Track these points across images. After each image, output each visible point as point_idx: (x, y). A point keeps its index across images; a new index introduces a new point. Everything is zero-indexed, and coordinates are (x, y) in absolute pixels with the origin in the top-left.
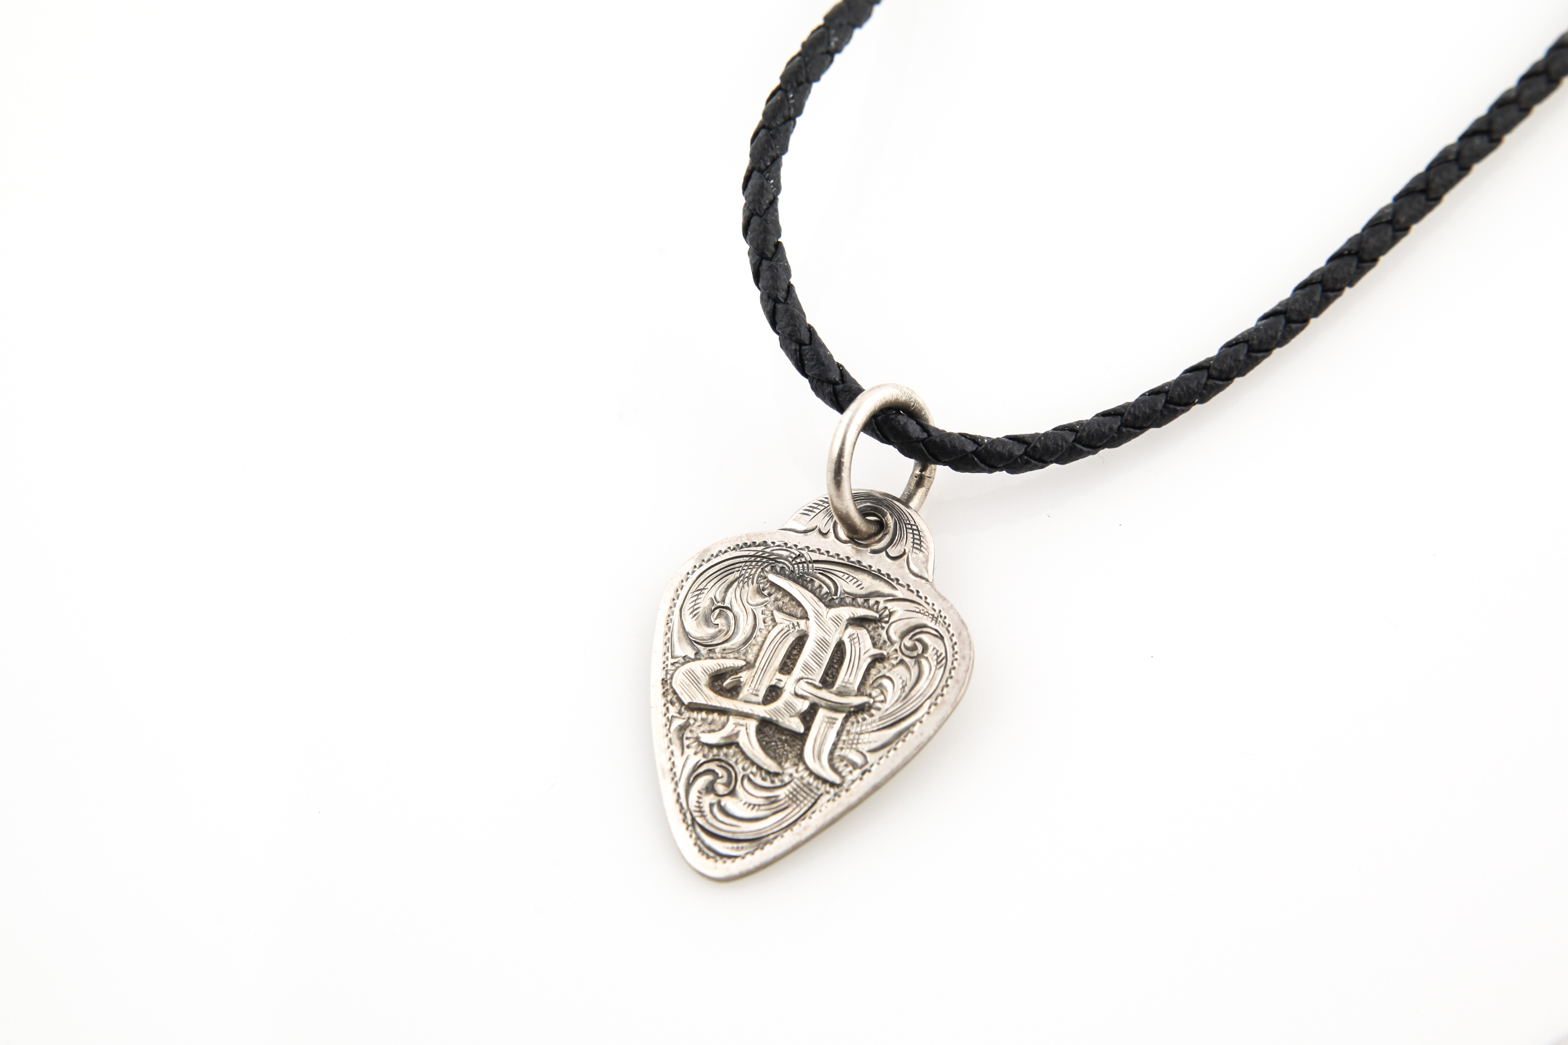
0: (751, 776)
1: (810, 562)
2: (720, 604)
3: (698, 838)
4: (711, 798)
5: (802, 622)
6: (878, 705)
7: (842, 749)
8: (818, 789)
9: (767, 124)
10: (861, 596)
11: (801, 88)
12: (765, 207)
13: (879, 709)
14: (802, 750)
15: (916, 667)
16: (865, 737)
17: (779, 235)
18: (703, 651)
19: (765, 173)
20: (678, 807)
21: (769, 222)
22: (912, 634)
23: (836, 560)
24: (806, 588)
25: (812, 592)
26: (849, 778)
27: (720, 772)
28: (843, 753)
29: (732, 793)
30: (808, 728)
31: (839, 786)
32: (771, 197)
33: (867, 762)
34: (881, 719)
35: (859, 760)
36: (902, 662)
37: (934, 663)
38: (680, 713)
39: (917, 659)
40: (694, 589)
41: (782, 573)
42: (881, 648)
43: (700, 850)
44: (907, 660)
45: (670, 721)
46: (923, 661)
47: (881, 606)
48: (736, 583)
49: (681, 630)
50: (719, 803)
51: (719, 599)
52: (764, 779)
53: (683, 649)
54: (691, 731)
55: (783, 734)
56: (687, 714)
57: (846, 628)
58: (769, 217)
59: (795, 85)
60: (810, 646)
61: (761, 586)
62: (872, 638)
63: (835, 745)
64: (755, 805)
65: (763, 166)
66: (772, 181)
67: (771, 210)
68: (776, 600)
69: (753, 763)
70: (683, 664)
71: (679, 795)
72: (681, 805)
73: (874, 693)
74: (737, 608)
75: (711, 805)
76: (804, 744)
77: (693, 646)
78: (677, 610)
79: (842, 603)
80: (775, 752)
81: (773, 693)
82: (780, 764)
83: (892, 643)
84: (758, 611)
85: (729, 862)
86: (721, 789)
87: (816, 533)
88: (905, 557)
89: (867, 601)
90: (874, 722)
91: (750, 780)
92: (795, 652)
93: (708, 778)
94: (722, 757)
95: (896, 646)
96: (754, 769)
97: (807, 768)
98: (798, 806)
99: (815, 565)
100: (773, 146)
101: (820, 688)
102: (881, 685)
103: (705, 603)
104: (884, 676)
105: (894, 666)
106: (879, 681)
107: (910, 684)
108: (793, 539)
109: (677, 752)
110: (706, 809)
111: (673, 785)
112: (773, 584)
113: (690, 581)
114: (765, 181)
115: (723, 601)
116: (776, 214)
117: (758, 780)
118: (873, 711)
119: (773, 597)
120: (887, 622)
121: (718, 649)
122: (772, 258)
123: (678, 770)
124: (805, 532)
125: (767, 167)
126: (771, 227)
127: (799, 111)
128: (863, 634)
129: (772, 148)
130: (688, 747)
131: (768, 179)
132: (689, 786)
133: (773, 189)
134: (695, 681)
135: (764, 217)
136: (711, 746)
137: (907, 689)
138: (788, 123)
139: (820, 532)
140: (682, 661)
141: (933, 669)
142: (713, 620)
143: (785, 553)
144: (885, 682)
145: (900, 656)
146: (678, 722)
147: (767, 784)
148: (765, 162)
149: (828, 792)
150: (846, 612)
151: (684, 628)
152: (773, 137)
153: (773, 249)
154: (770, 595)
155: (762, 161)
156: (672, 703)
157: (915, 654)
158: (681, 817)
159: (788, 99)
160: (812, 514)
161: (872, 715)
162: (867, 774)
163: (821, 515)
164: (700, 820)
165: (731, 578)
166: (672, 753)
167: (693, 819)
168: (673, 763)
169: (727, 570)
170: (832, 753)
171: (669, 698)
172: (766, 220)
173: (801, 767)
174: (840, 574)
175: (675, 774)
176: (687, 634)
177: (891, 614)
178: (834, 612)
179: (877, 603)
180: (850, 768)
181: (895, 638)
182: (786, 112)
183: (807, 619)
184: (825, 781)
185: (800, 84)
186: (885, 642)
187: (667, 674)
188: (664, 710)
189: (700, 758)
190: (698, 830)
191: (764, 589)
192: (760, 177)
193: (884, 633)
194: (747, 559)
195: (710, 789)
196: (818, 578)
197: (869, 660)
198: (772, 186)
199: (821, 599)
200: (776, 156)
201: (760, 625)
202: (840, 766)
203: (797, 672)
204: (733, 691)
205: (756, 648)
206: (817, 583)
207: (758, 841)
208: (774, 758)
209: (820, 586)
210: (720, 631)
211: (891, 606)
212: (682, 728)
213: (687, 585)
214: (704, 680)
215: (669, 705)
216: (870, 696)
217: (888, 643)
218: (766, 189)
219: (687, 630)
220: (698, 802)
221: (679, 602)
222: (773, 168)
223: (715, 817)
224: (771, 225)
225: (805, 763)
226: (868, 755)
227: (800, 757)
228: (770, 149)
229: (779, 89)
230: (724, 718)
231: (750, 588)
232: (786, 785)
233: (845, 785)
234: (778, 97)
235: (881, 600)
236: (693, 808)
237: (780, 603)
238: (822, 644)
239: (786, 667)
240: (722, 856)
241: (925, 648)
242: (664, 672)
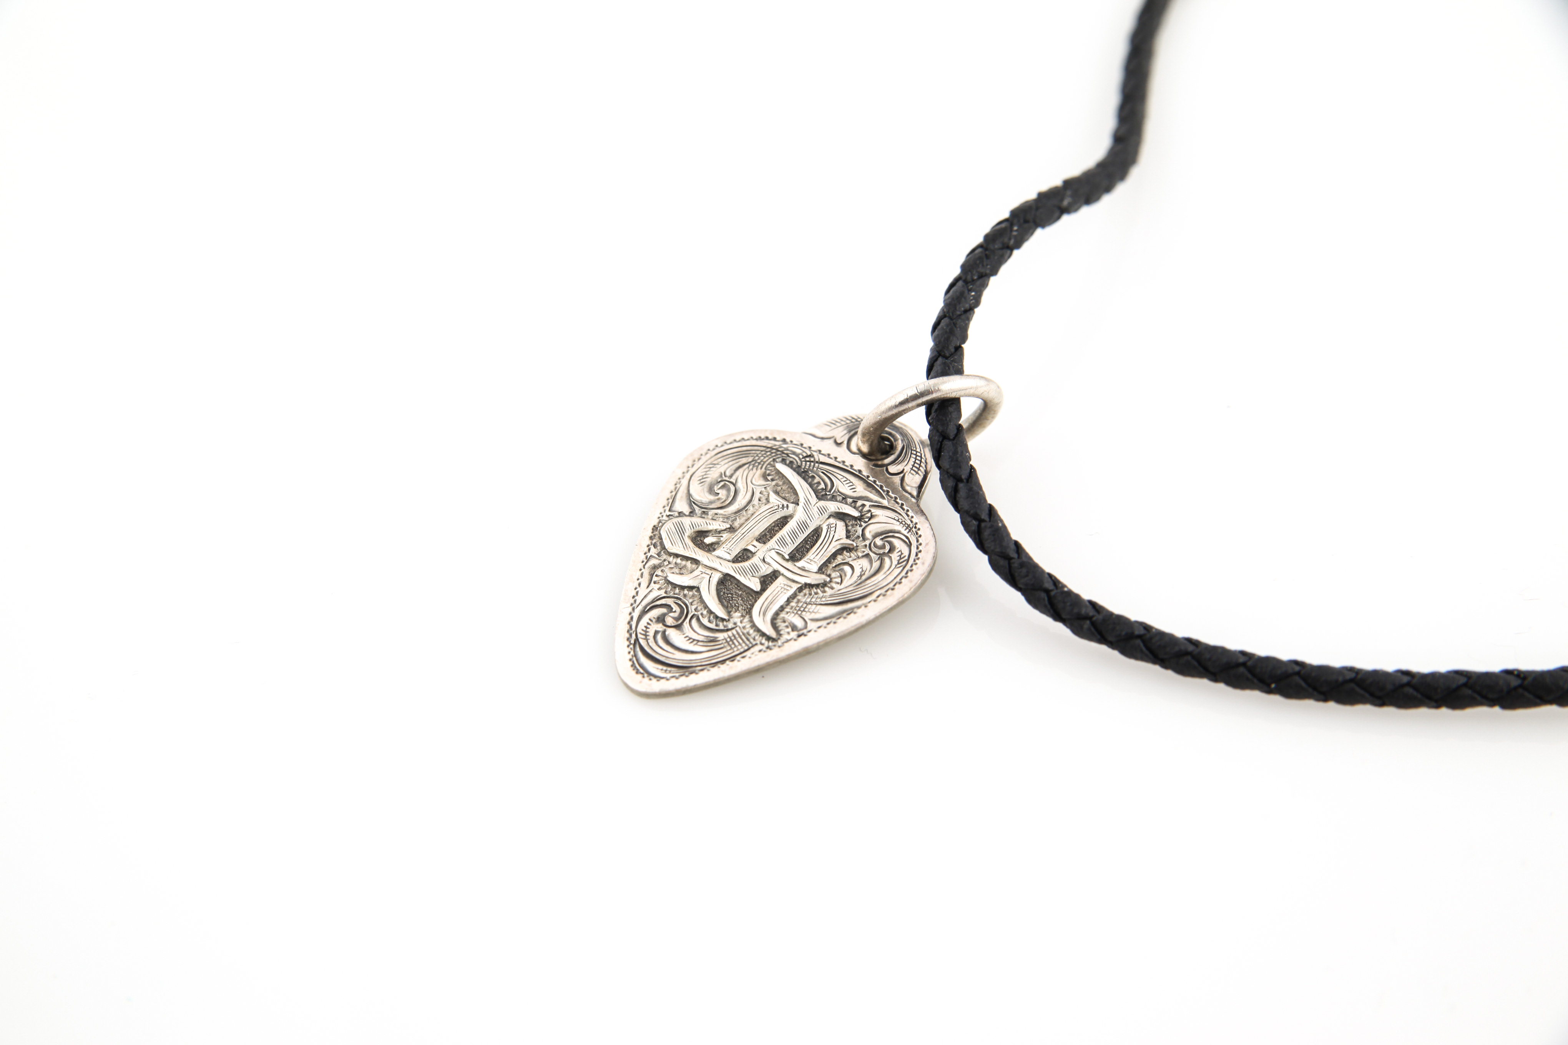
0: (700, 617)
1: (817, 462)
2: (727, 479)
3: (635, 655)
4: (660, 627)
5: (791, 506)
6: (834, 585)
7: (787, 613)
8: (754, 639)
9: (985, 245)
10: (851, 497)
11: (1026, 225)
12: (958, 313)
13: (832, 588)
14: (752, 606)
15: (878, 563)
16: (812, 608)
17: (964, 342)
18: (698, 511)
19: (969, 284)
20: (627, 627)
21: (957, 326)
22: (885, 535)
23: (841, 465)
24: (806, 481)
25: (811, 485)
26: (786, 637)
27: (675, 608)
28: (786, 616)
29: (678, 627)
30: (763, 589)
31: (774, 640)
32: (967, 306)
33: (806, 627)
34: (831, 596)
35: (799, 623)
36: (867, 556)
37: (895, 562)
38: (659, 554)
39: (881, 557)
40: (709, 462)
41: (791, 465)
42: (853, 541)
43: (633, 665)
44: (871, 554)
45: (648, 559)
46: (887, 560)
47: (866, 509)
48: (747, 466)
49: (686, 491)
50: (664, 632)
51: (728, 474)
52: (710, 621)
53: (681, 505)
54: (662, 571)
55: (741, 589)
56: (664, 557)
57: (829, 518)
58: (960, 322)
59: (1022, 221)
60: (791, 525)
61: (768, 472)
62: (848, 531)
63: (782, 608)
64: (694, 640)
65: (969, 278)
66: (973, 293)
67: (963, 317)
68: (777, 485)
69: (706, 607)
70: (677, 517)
71: (632, 618)
72: (631, 627)
73: (833, 575)
74: (741, 485)
75: (656, 632)
76: (756, 601)
77: (691, 506)
78: (688, 476)
79: (833, 498)
80: (728, 602)
81: (744, 555)
82: (729, 613)
83: (864, 539)
84: (757, 491)
85: (654, 680)
86: (669, 621)
87: (832, 441)
88: (902, 475)
89: (855, 502)
90: (825, 597)
91: (698, 619)
92: (777, 528)
93: (664, 610)
94: (681, 596)
95: (867, 543)
96: (705, 612)
97: (751, 621)
98: (732, 648)
99: (821, 466)
100: (985, 264)
101: (788, 560)
102: (842, 570)
103: (714, 474)
104: (847, 564)
105: (858, 558)
106: (842, 567)
107: (867, 574)
108: (809, 442)
109: (644, 583)
110: (651, 633)
111: (630, 609)
112: (778, 473)
113: (708, 456)
114: (966, 291)
115: (731, 476)
116: (967, 322)
117: (705, 621)
118: (827, 589)
119: (774, 483)
120: (865, 522)
121: (711, 512)
122: (949, 357)
123: (639, 599)
124: (823, 438)
125: (973, 280)
126: (958, 331)
127: (1018, 245)
128: (841, 525)
129: (983, 265)
130: (655, 583)
131: (970, 291)
132: (644, 612)
133: (972, 300)
134: (681, 530)
135: (954, 321)
136: (675, 586)
137: (864, 578)
138: (1004, 251)
139: (835, 442)
140: (677, 514)
141: (893, 566)
142: (715, 490)
143: (798, 451)
144: (847, 568)
145: (867, 551)
146: (654, 562)
147: (712, 626)
148: (972, 275)
149: (762, 644)
150: (833, 506)
151: (689, 491)
152: (987, 257)
153: (953, 350)
154: (772, 480)
155: (970, 273)
156: (655, 546)
157: (881, 551)
158: (627, 635)
159: (1012, 230)
160: (834, 426)
161: (824, 592)
162: (802, 637)
163: (841, 428)
164: (641, 641)
165: (744, 460)
166: (640, 585)
167: (637, 640)
168: (637, 593)
169: (745, 454)
170: (777, 614)
171: (654, 541)
172: (955, 324)
173: (747, 619)
174: (840, 477)
175: (635, 601)
176: (689, 495)
177: (872, 517)
178: (822, 503)
179: (863, 505)
180: (790, 630)
181: (868, 535)
182: (1006, 240)
183: (798, 504)
184: (763, 634)
185: (1026, 221)
186: (858, 537)
187: (660, 522)
188: (646, 549)
189: (662, 593)
190: (638, 649)
191: (769, 475)
192: (963, 286)
193: (860, 530)
194: (764, 449)
195: (661, 619)
196: (819, 476)
197: (839, 547)
198: (972, 298)
199: (816, 492)
200: (984, 274)
201: (755, 501)
202: (782, 626)
203: (772, 543)
204: (710, 548)
205: (743, 519)
206: (817, 479)
207: (685, 669)
208: (725, 607)
209: (819, 483)
210: (719, 499)
211: (875, 511)
212: (655, 568)
213: (704, 459)
214: (689, 532)
215: (652, 547)
216: (829, 576)
217: (861, 539)
218: (965, 298)
219: (691, 492)
220: (646, 627)
221: (692, 470)
222: (978, 283)
223: (656, 642)
224: (958, 329)
225: (751, 617)
226: (809, 622)
227: (749, 612)
228: (981, 266)
229: (1006, 220)
230: (694, 566)
231: (759, 472)
232: (728, 630)
233: (780, 642)
234: (1003, 225)
235: (868, 504)
236: (639, 630)
237: (779, 488)
238: (803, 526)
239: (763, 538)
240: (650, 674)
241: (892, 549)
242: (657, 520)
